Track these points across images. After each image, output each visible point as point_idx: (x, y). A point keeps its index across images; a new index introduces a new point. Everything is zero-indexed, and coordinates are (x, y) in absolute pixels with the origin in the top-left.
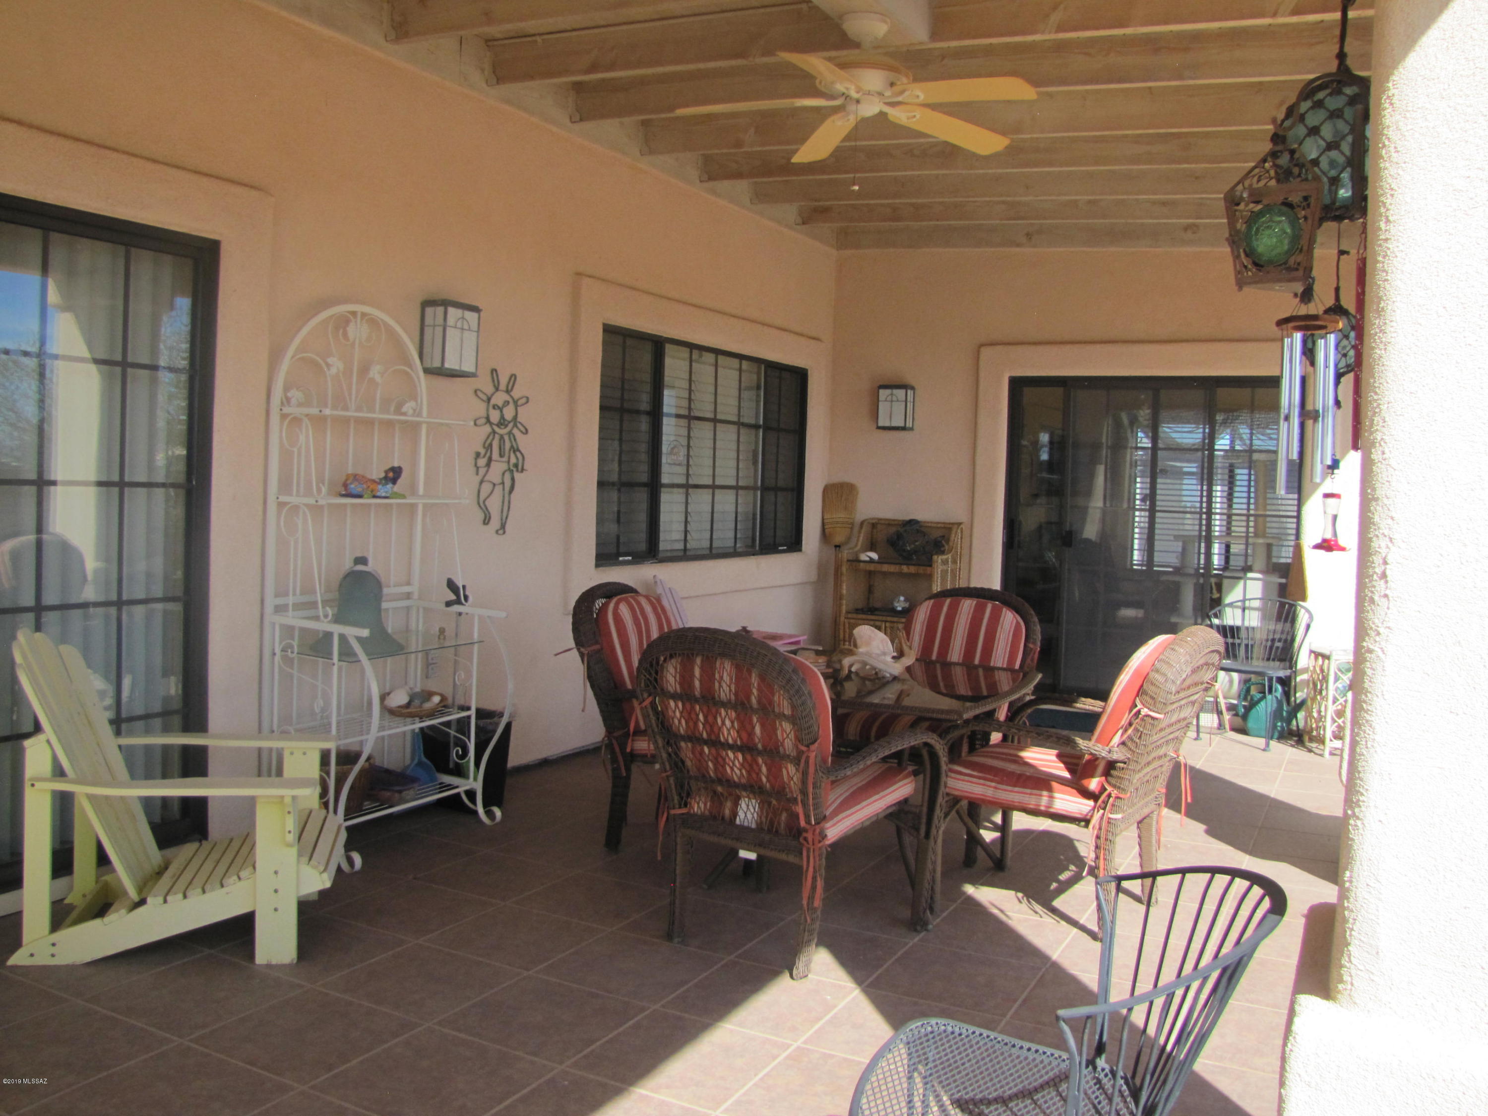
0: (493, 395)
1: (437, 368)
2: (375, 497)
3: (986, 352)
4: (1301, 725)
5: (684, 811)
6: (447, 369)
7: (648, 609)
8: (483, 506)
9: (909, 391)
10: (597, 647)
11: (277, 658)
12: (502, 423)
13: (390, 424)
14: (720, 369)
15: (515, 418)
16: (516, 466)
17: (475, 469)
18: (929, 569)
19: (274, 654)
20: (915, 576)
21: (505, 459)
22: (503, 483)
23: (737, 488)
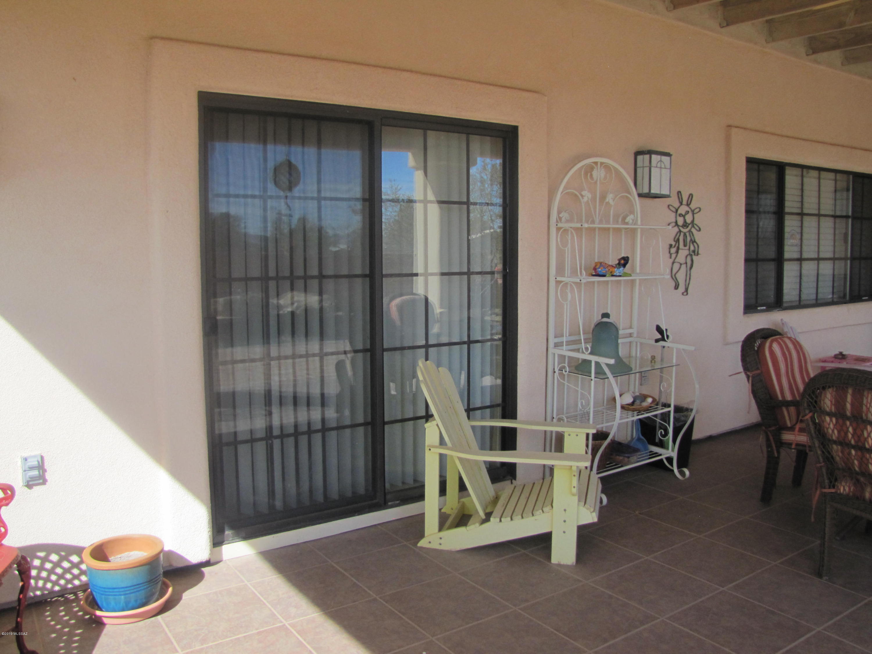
0: (679, 208)
1: (647, 193)
2: (613, 276)
5: (833, 490)
6: (653, 194)
7: (791, 346)
8: (674, 277)
10: (758, 372)
11: (556, 374)
12: (685, 225)
13: (619, 230)
14: (821, 181)
15: (693, 221)
16: (694, 251)
17: (669, 255)
19: (555, 372)
21: (687, 247)
22: (686, 263)
23: (833, 259)
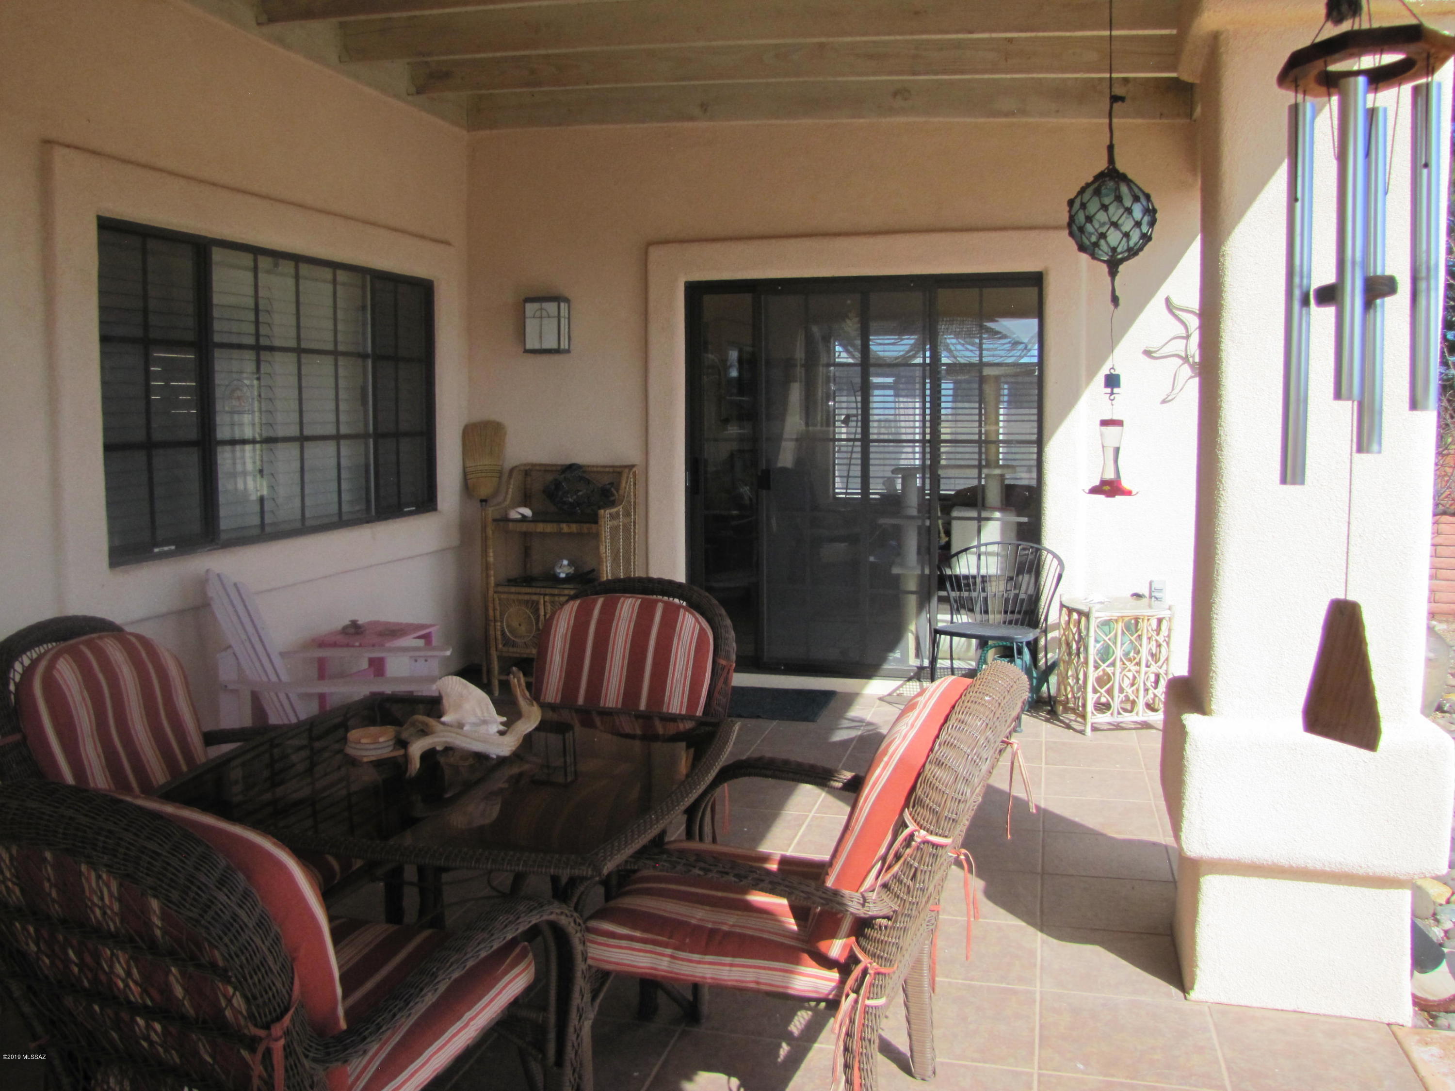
3: (655, 253)
4: (1053, 692)
9: (562, 305)
14: (302, 282)
18: (593, 526)
20: (580, 534)
23: (338, 438)
